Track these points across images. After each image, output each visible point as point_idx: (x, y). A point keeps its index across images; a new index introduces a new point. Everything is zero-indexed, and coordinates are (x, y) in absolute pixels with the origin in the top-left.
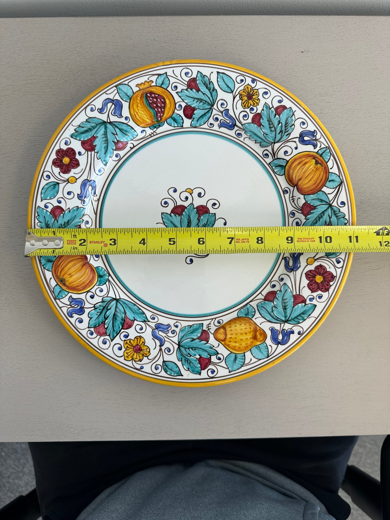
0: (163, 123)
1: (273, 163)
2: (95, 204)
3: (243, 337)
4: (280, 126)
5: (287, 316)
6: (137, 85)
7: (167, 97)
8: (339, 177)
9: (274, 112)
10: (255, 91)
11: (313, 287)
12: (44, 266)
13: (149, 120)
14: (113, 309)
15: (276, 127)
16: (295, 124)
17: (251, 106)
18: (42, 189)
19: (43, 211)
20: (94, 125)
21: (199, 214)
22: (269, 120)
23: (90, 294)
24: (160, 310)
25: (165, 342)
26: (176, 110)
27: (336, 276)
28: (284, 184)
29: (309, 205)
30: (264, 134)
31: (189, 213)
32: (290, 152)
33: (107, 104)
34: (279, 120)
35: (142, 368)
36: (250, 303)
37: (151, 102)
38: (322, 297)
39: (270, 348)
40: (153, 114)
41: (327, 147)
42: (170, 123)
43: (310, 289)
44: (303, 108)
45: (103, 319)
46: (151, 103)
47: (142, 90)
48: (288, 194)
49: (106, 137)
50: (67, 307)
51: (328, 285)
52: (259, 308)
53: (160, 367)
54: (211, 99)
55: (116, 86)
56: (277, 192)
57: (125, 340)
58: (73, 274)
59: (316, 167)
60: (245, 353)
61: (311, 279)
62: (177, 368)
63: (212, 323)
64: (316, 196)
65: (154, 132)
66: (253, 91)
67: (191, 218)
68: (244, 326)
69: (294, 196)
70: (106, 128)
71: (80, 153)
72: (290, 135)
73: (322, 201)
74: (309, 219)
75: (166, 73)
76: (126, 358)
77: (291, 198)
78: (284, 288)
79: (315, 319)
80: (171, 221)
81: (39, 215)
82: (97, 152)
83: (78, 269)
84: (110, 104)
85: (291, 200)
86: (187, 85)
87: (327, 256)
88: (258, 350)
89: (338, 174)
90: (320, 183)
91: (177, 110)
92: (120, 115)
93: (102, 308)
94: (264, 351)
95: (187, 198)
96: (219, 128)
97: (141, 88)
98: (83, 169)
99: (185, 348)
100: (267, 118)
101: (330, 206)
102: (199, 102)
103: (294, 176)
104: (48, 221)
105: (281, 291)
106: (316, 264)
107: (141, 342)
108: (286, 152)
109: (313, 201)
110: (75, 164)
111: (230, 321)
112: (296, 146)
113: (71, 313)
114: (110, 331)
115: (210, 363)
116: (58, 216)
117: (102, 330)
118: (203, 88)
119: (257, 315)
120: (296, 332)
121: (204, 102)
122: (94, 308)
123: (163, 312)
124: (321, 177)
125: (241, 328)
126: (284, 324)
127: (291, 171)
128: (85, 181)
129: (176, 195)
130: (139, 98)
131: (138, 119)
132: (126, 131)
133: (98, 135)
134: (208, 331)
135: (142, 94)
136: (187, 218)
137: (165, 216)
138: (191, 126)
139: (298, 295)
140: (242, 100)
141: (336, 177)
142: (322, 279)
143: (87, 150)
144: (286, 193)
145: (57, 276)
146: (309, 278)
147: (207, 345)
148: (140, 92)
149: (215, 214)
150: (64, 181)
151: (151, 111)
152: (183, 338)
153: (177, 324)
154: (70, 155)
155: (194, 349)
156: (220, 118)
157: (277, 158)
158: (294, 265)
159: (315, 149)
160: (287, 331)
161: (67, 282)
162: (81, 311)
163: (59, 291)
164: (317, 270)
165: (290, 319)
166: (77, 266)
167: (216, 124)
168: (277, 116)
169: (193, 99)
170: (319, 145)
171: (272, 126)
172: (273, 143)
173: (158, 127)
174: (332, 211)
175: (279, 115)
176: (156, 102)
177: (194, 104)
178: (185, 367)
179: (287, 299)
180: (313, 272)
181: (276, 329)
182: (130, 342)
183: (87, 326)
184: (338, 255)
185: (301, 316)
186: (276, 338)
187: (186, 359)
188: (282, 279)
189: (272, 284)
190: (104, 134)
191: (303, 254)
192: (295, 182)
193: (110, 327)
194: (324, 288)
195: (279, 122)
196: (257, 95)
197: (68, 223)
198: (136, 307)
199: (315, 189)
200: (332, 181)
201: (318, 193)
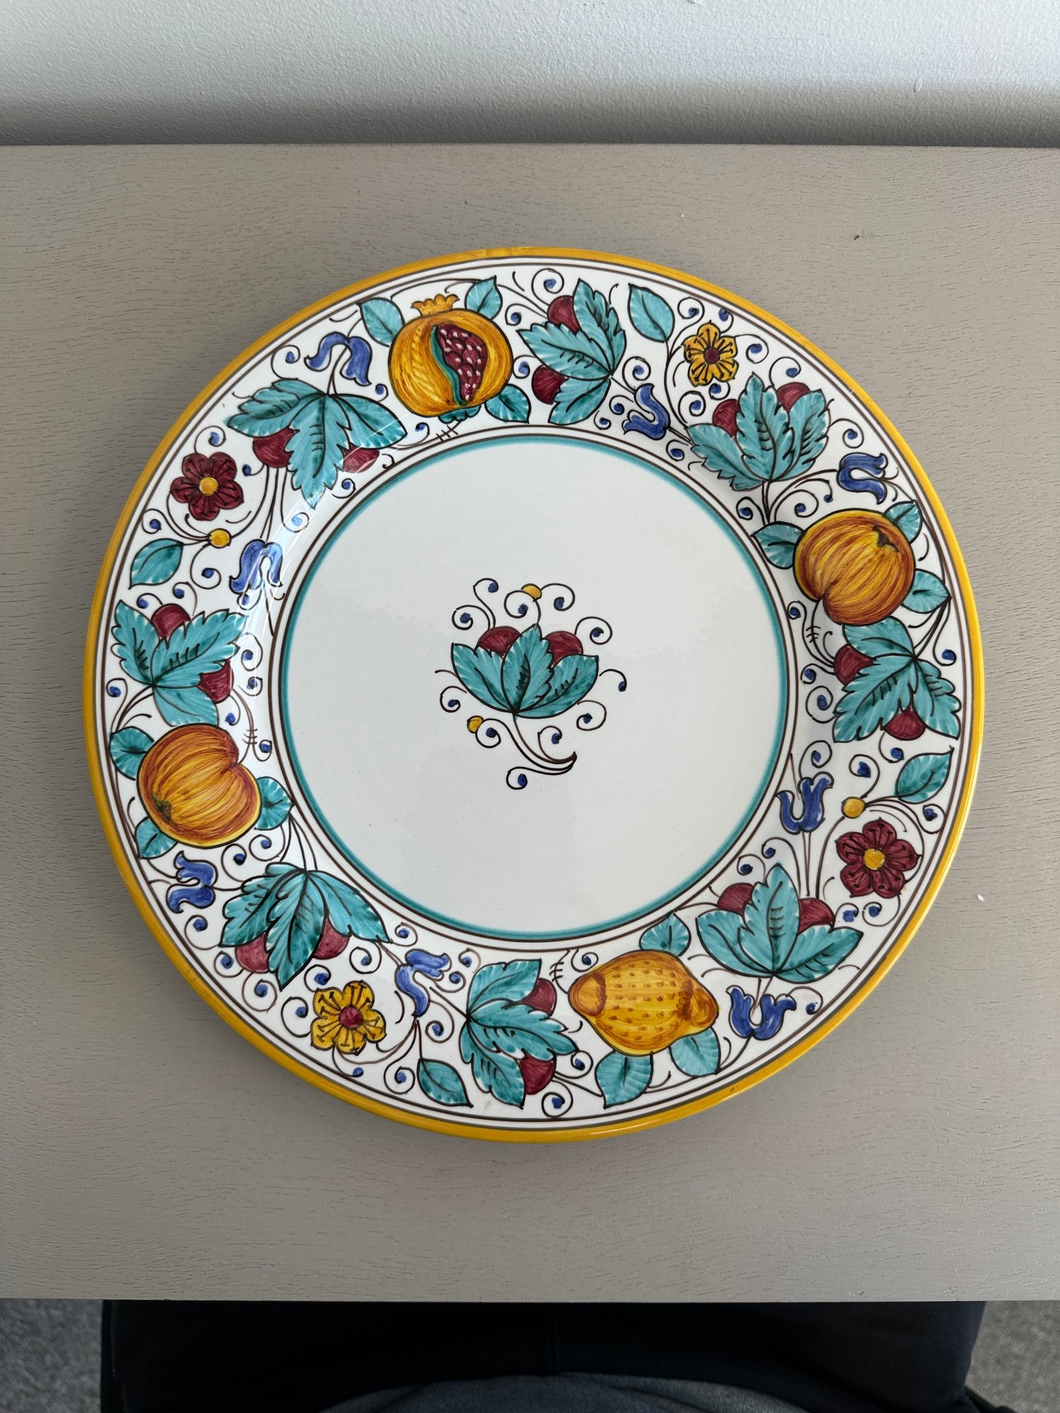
0: (477, 408)
1: (763, 534)
2: (275, 607)
3: (653, 1009)
4: (789, 437)
5: (779, 957)
6: (415, 305)
7: (493, 340)
8: (943, 582)
9: (775, 400)
10: (728, 341)
11: (856, 880)
12: (118, 765)
13: (439, 397)
14: (294, 899)
15: (778, 439)
16: (828, 434)
17: (714, 381)
18: (136, 556)
19: (133, 615)
20: (293, 398)
21: (553, 654)
22: (761, 420)
23: (234, 851)
24: (423, 913)
25: (431, 1004)
26: (513, 375)
27: (922, 856)
28: (789, 590)
29: (855, 654)
30: (742, 456)
31: (527, 651)
32: (810, 507)
33: (331, 348)
34: (787, 420)
35: (359, 1072)
36: (679, 913)
37: (447, 350)
38: (879, 910)
39: (724, 1044)
40: (451, 382)
41: (912, 501)
42: (496, 409)
43: (847, 885)
44: (854, 394)
45: (264, 923)
46: (447, 354)
47: (426, 317)
48: (800, 620)
49: (322, 433)
50: (168, 883)
51: (897, 879)
52: (700, 930)
53: (409, 1076)
54: (608, 354)
55: (359, 303)
56: (771, 611)
57: (318, 990)
58: (194, 791)
59: (881, 553)
60: (655, 1057)
61: (852, 857)
62: (456, 1081)
63: (567, 960)
64: (876, 629)
65: (451, 430)
66: (721, 341)
67: (531, 663)
68: (657, 976)
69: (815, 625)
70: (323, 409)
71: (247, 470)
72: (814, 462)
73: (891, 644)
74: (853, 692)
75: (495, 278)
76: (317, 1042)
77: (807, 630)
78: (775, 879)
79: (857, 971)
80: (476, 669)
81: (118, 626)
82: (295, 472)
83: (208, 779)
84: (341, 347)
85: (808, 636)
86: (547, 313)
87: (900, 798)
88: (692, 1050)
89: (940, 576)
90: (889, 596)
91: (517, 377)
92: (364, 379)
93: (262, 893)
94: (709, 1054)
95: (523, 610)
96: (625, 433)
97: (425, 313)
98: (250, 512)
99: (485, 1028)
100: (755, 415)
101: (915, 659)
102: (576, 359)
103: (819, 573)
104: (142, 642)
105: (765, 884)
106: (869, 816)
107: (363, 1000)
109: (868, 643)
110: (232, 497)
111: (617, 959)
112: (829, 493)
113: (178, 899)
114: (277, 961)
115: (553, 1076)
116: (170, 632)
117: (256, 956)
118: (588, 324)
119: (696, 947)
120: (802, 1006)
121: (588, 362)
122: (243, 890)
123: (433, 917)
124: (894, 579)
125: (647, 983)
126: (768, 979)
127: (812, 559)
128: (255, 544)
129: (495, 601)
130: (417, 339)
131: (410, 394)
132: (377, 422)
133: (300, 427)
134: (554, 983)
135: (427, 330)
136: (521, 663)
137: (460, 653)
138: (549, 421)
139: (812, 900)
140: (691, 362)
141: (934, 582)
142: (883, 861)
143: (267, 463)
144: (793, 617)
145: (150, 796)
146: (847, 854)
147: (549, 1022)
148: (422, 322)
149: (597, 658)
150: (198, 540)
151: (447, 373)
152: (482, 997)
153: (469, 955)
154: (221, 471)
155: (510, 1030)
156: (628, 406)
157: (776, 523)
158: (806, 814)
159: (879, 503)
160: (775, 1000)
161: (175, 812)
162: (206, 897)
163: (150, 837)
164: (870, 833)
165: (787, 966)
166: (207, 770)
167: (617, 421)
168: (782, 411)
169: (561, 352)
170: (891, 493)
171: (766, 435)
172: (767, 480)
173: (463, 418)
174: (920, 674)
175: (788, 410)
176: (463, 351)
177: (563, 365)
178: (479, 1081)
179: (780, 909)
180: (858, 838)
181: (746, 992)
182: (331, 995)
183: (218, 942)
184: (930, 794)
185: (819, 960)
186: (744, 1017)
187: (486, 1060)
188: (771, 852)
189: (741, 864)
190: (316, 423)
191: (831, 785)
192: (820, 589)
193: (281, 948)
194: (886, 887)
195: (787, 427)
196: (731, 351)
197: (196, 651)
198: (357, 896)
199: (876, 611)
200: (924, 592)
201: (883, 624)
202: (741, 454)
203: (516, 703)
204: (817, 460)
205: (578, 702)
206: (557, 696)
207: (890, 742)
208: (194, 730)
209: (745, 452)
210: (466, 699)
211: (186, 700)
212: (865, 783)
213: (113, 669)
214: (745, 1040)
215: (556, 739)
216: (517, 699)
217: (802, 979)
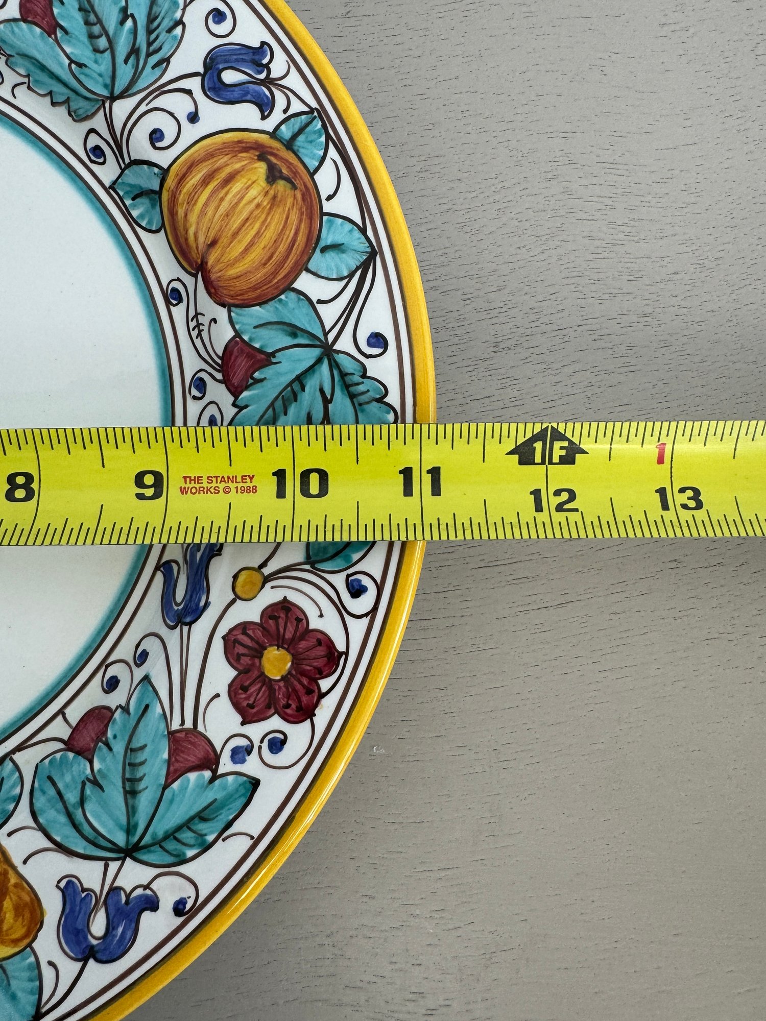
1: (124, 183)
4: (130, 29)
5: (136, 826)
8: (363, 231)
11: (250, 697)
15: (115, 33)
16: (185, 20)
22: (87, 6)
27: (346, 653)
28: (165, 265)
29: (247, 350)
30: (70, 65)
32: (170, 133)
36: (17, 757)
38: (283, 742)
39: (48, 974)
41: (312, 110)
43: (236, 705)
48: (182, 307)
51: (309, 692)
52: (36, 784)
59: (272, 192)
61: (246, 660)
64: (272, 309)
69: (199, 311)
72: (169, 63)
73: (294, 330)
74: (246, 407)
77: (192, 320)
78: (140, 700)
79: (251, 842)
85: (193, 329)
87: (312, 564)
89: (359, 221)
90: (287, 257)
94: (23, 990)
101: (328, 352)
103: (192, 230)
105: (126, 709)
106: (269, 596)
108: (156, 136)
109: (263, 332)
112: (193, 110)
119: (22, 816)
120: (167, 903)
124: (293, 232)
126: (119, 863)
127: (181, 212)
139: (187, 731)
141: (351, 231)
142: (289, 664)
144: (174, 303)
146: (238, 658)
157: (132, 163)
158: (188, 597)
159: (264, 118)
160: (128, 896)
164: (271, 622)
165: (147, 839)
170: (280, 101)
171: (96, 29)
172: (107, 98)
174: (336, 373)
179: (143, 747)
180: (254, 630)
181: (85, 886)
184: (356, 557)
185: (194, 828)
186: (80, 927)
188: (144, 658)
189: (107, 676)
191: (220, 550)
192: (195, 256)
194: (294, 706)
195: (125, 14)
199: (270, 281)
200: (336, 247)
201: (281, 300)
202: (67, 62)
204: (172, 59)
209: (74, 58)
214: (80, 964)
217: (170, 860)
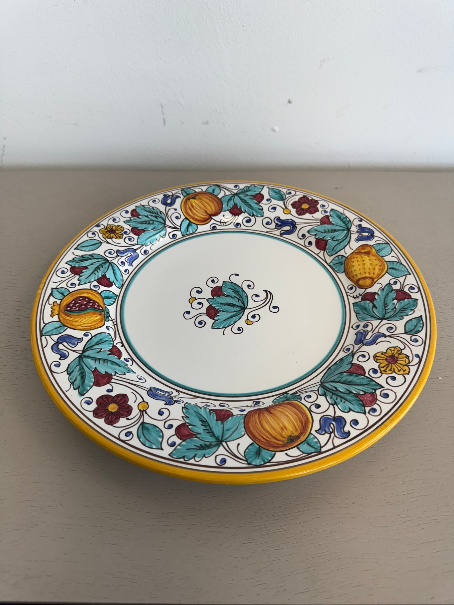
0: (106, 308)
1: (183, 233)
3: (368, 263)
4: (151, 216)
5: (343, 229)
6: (52, 316)
7: (80, 294)
9: (136, 218)
10: (109, 226)
11: (313, 210)
12: (266, 461)
13: (97, 316)
14: (336, 385)
15: (150, 219)
16: (152, 206)
17: (123, 232)
18: (144, 445)
19: (179, 449)
20: (78, 368)
21: (220, 295)
22: (142, 223)
23: (313, 408)
25: (379, 332)
27: (304, 195)
28: (206, 228)
29: (232, 209)
30: (154, 230)
31: (218, 303)
32: (178, 215)
33: (59, 349)
34: (144, 216)
35: (417, 356)
36: (328, 262)
37: (77, 309)
38: (323, 205)
39: (378, 242)
40: (92, 311)
41: (182, 190)
42: (109, 303)
43: (315, 213)
45: (351, 395)
46: (79, 309)
47: (59, 313)
48: (217, 226)
49: (100, 359)
50: (333, 438)
51: (312, 201)
52: (334, 253)
53: (413, 338)
54: (100, 260)
55: (41, 335)
57: (381, 372)
58: (281, 425)
59: (198, 199)
60: (387, 261)
61: (305, 211)
62: (412, 321)
63: (352, 295)
64: (224, 203)
65: (112, 320)
66: (108, 228)
67: (224, 302)
68: (354, 263)
69: (220, 221)
70: (88, 357)
71: (109, 391)
73: (230, 199)
75: (52, 288)
76: (407, 372)
77: (221, 224)
78: (313, 232)
79: (345, 210)
80: (224, 321)
81: (184, 457)
82: (116, 373)
83: (275, 419)
84: (60, 346)
85: (223, 224)
86: (75, 275)
87: (284, 200)
88: (381, 251)
89: (209, 187)
90: (213, 198)
91: (98, 290)
92: (79, 339)
93: (334, 397)
94: (382, 246)
95: (199, 303)
96: (132, 266)
97: (57, 313)
98: (132, 392)
99: (386, 313)
100: (139, 224)
101: (236, 194)
102: (98, 270)
103: (202, 216)
104: (195, 446)
105: (316, 235)
106: (290, 207)
107: (383, 356)
109: (229, 205)
110: (122, 399)
111: (349, 278)
112: (174, 209)
113: (343, 433)
114: (369, 389)
115: (402, 290)
116: (192, 432)
117: (368, 398)
118: (85, 264)
119: (342, 253)
120: (360, 223)
121: (101, 267)
122: (334, 404)
123: (339, 341)
124: (208, 197)
125: (358, 265)
126: (351, 231)
127: (197, 217)
128: (149, 393)
129: (193, 313)
130: (68, 318)
131: (92, 325)
132: (101, 340)
133: (94, 367)
134: (362, 295)
135: (65, 314)
136: (224, 305)
137: (216, 326)
138: (120, 288)
139: (320, 221)
140: (113, 237)
142: (306, 204)
143: (108, 382)
144: (215, 228)
145: (285, 445)
146: (304, 213)
147: (379, 293)
148: (61, 315)
149: (223, 282)
151: (88, 311)
152: (373, 315)
153: (354, 327)
154: (107, 401)
155: (385, 305)
156: (123, 259)
157: (180, 226)
158: (289, 225)
159: (180, 198)
160: (358, 229)
161: (293, 434)
162: (340, 421)
163: (308, 447)
164: (296, 207)
165: (346, 227)
166: (269, 420)
168: (140, 217)
169: (93, 274)
170: (178, 194)
171: (148, 222)
172: (164, 225)
173: (108, 314)
174: (241, 194)
175: (140, 215)
176: (80, 304)
177: (100, 274)
178: (410, 313)
179: (324, 230)
180: (298, 210)
181: (357, 237)
182: (383, 367)
183: (363, 415)
184: (283, 193)
185: (342, 219)
186: (366, 237)
187: (400, 311)
188: (304, 235)
189: (308, 245)
190: (94, 361)
191: (279, 217)
192: (207, 217)
193: (362, 388)
194: (315, 203)
195: (147, 216)
196: (113, 226)
197: (204, 422)
198: (332, 368)
199: (218, 202)
200: (213, 191)
201: (223, 201)
202: (153, 231)
203: (241, 308)
204: (161, 210)
205: (242, 288)
206: (239, 295)
207: (264, 201)
208: (248, 424)
209: (152, 229)
210: (237, 325)
211: (230, 427)
212: (278, 208)
213: (210, 461)
214: (375, 237)
215: (257, 296)
216: (239, 307)
217: (350, 223)
